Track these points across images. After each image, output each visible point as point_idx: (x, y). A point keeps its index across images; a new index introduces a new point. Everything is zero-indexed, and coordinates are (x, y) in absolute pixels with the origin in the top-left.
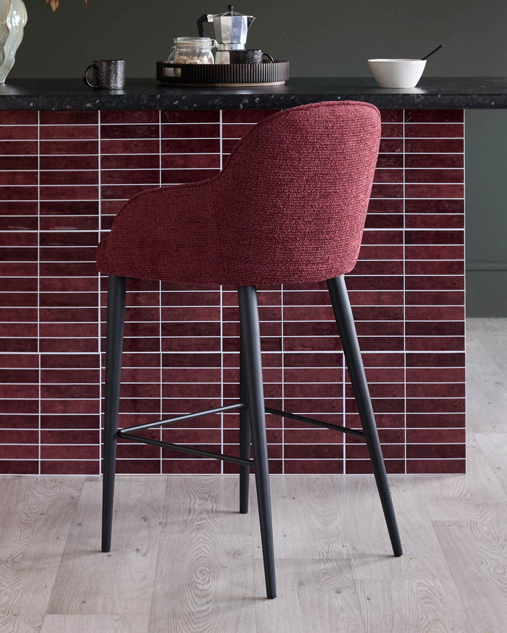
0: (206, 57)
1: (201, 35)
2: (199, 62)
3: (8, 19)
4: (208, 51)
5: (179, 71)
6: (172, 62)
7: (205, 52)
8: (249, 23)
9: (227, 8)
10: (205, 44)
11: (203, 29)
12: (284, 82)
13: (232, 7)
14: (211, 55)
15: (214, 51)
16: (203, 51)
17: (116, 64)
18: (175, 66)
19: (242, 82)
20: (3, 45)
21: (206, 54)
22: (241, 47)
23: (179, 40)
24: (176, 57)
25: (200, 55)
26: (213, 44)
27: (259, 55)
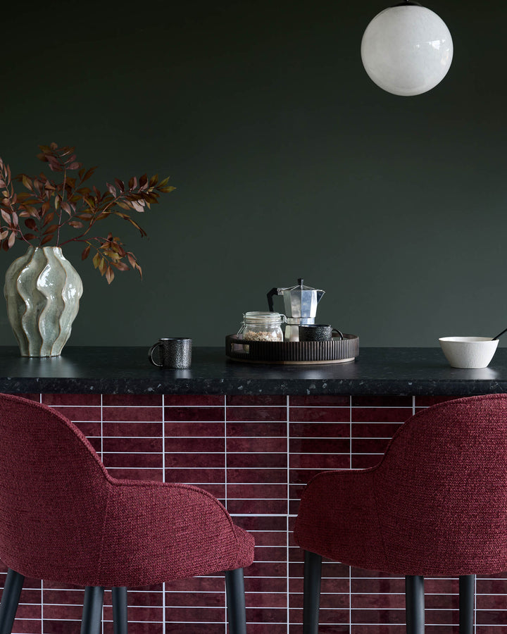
0: (275, 332)
1: (272, 310)
2: (268, 338)
3: (64, 293)
4: (277, 327)
5: (248, 346)
6: (241, 338)
7: (273, 328)
8: (318, 297)
9: (297, 281)
10: (275, 319)
11: (272, 303)
12: (354, 359)
13: (302, 281)
14: (280, 330)
15: (283, 326)
16: (273, 327)
17: (181, 343)
18: (244, 342)
19: (311, 360)
20: (59, 318)
21: (276, 329)
22: (310, 322)
23: (249, 315)
24: (245, 333)
25: (269, 330)
26: (282, 319)
27: (328, 331)
